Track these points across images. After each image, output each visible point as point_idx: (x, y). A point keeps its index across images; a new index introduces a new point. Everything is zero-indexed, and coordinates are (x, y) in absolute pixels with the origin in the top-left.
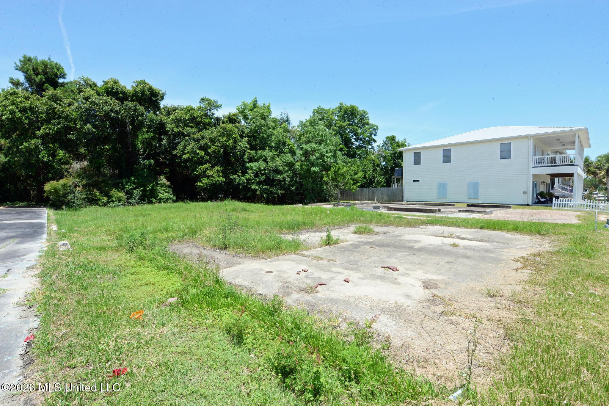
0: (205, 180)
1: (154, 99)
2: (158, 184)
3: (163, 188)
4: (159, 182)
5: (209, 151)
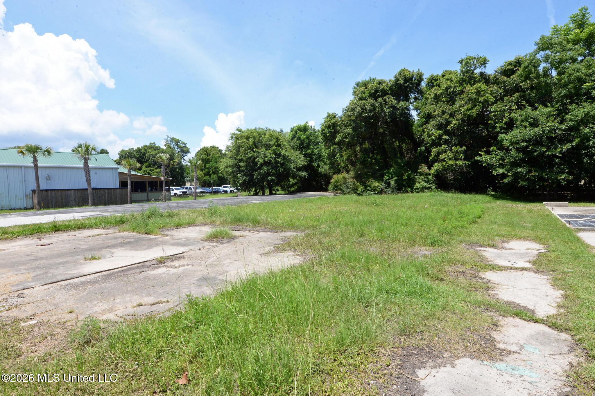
3: (421, 177)
4: (419, 170)
5: (449, 128)
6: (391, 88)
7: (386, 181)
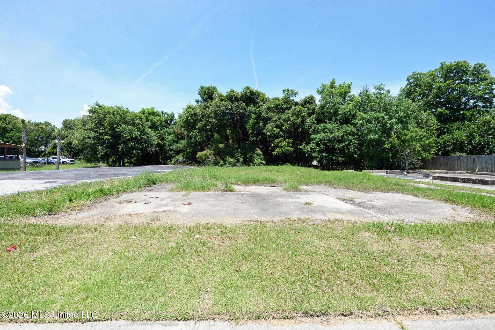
0: (278, 150)
1: (252, 97)
2: (255, 153)
3: (258, 156)
4: (256, 152)
5: (283, 128)
6: (242, 97)
7: (236, 158)
